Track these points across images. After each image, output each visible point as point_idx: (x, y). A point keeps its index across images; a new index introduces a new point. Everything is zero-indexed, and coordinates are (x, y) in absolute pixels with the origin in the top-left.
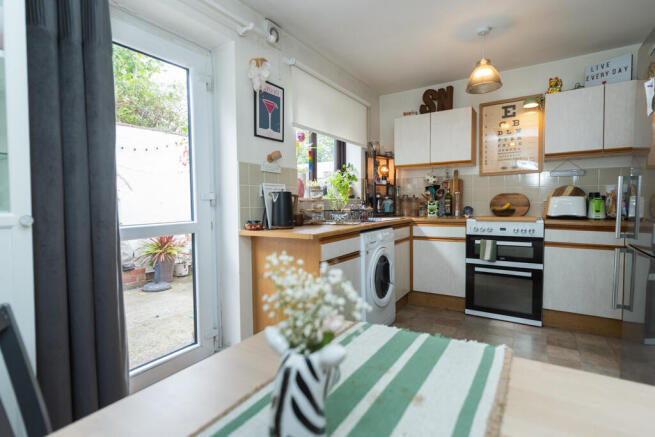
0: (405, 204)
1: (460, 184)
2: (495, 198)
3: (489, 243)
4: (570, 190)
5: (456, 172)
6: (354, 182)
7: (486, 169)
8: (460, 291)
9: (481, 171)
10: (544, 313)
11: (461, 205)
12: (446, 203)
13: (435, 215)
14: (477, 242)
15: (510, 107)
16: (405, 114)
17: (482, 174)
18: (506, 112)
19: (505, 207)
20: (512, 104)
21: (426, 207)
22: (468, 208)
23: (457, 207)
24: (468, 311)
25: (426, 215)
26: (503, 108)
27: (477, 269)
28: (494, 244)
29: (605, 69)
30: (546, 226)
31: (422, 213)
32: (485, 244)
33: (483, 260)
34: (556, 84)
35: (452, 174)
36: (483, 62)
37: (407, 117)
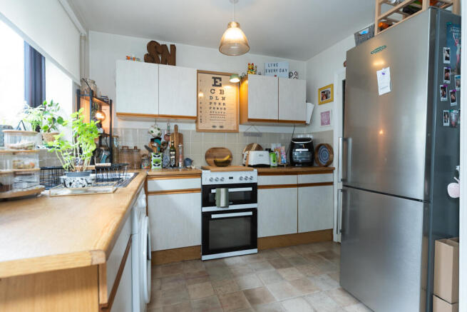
0: (125, 156)
1: (180, 137)
2: (209, 151)
3: (223, 190)
4: (255, 146)
5: (176, 127)
6: (60, 127)
7: (201, 126)
8: (197, 240)
9: (197, 128)
10: (259, 242)
11: (183, 157)
12: (171, 155)
13: (160, 167)
14: (213, 191)
15: (218, 78)
16: (128, 58)
17: (198, 130)
18: (215, 82)
19: (226, 159)
20: (219, 76)
21: (149, 159)
22: (188, 159)
23: (180, 160)
24: (205, 258)
25: (149, 168)
26: (213, 78)
27: (214, 216)
28: (227, 191)
29: (275, 68)
30: (259, 174)
31: (145, 165)
32: (220, 192)
33: (219, 207)
34: (252, 69)
35: (172, 128)
36: (234, 24)
37: (130, 61)
